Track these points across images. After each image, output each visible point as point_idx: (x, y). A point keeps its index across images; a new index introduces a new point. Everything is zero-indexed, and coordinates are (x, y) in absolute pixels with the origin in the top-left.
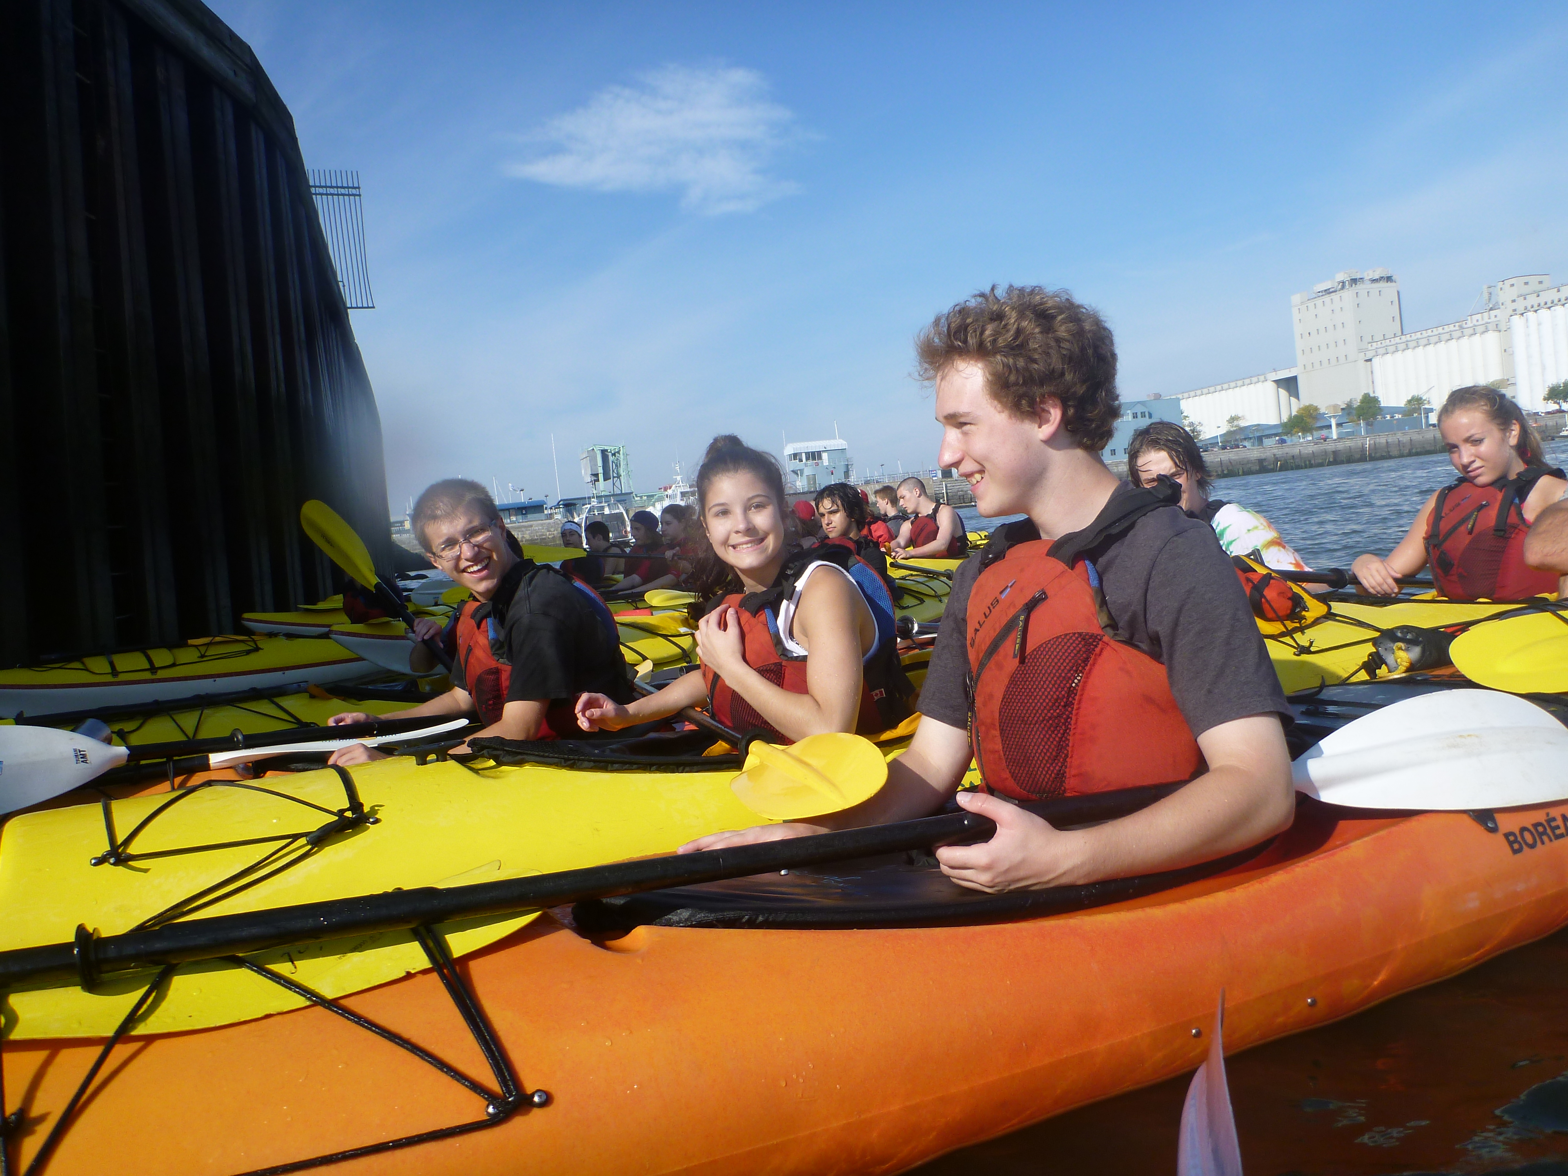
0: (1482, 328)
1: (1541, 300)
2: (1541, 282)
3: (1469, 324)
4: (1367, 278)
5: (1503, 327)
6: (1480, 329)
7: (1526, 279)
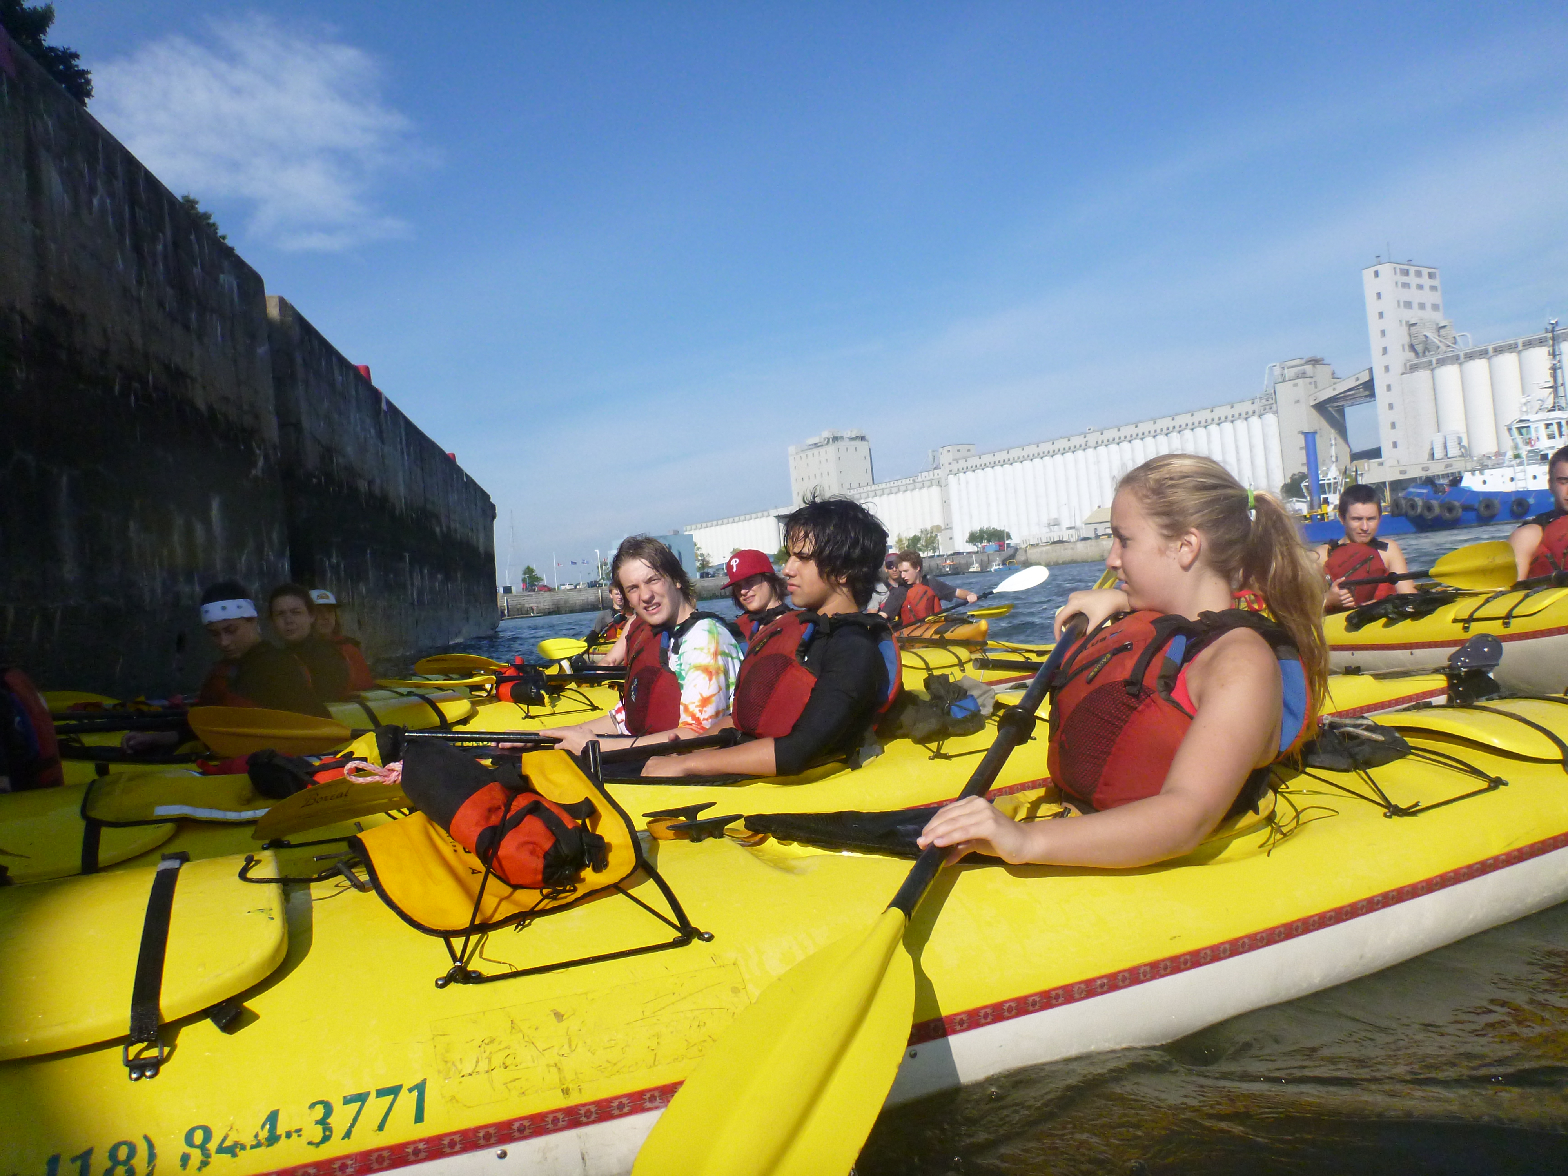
0: (928, 483)
1: (969, 464)
2: (969, 450)
3: (920, 479)
4: (846, 436)
5: (943, 483)
6: (927, 484)
7: (959, 447)
